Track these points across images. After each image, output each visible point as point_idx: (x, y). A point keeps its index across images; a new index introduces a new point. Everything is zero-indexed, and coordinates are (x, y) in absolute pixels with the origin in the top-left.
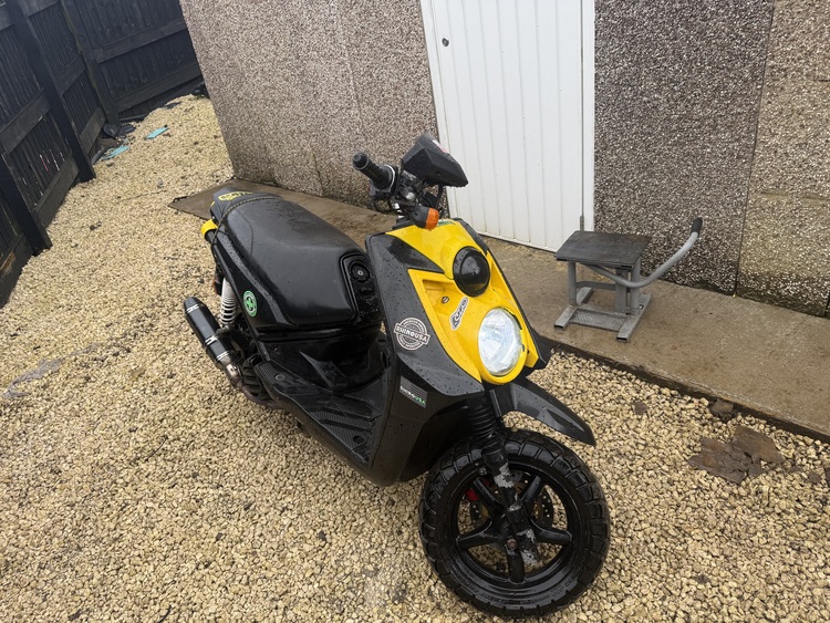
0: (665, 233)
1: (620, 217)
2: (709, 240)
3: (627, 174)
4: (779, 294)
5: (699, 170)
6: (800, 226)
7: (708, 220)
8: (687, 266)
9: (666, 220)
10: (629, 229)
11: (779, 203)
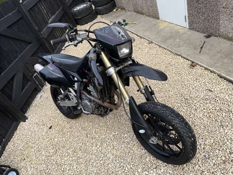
0: (202, 20)
1: (193, 16)
2: (212, 22)
3: (194, 3)
4: (228, 36)
5: (209, 2)
6: (232, 17)
7: (212, 16)
8: (208, 29)
9: (203, 16)
10: (195, 19)
11: (227, 10)
